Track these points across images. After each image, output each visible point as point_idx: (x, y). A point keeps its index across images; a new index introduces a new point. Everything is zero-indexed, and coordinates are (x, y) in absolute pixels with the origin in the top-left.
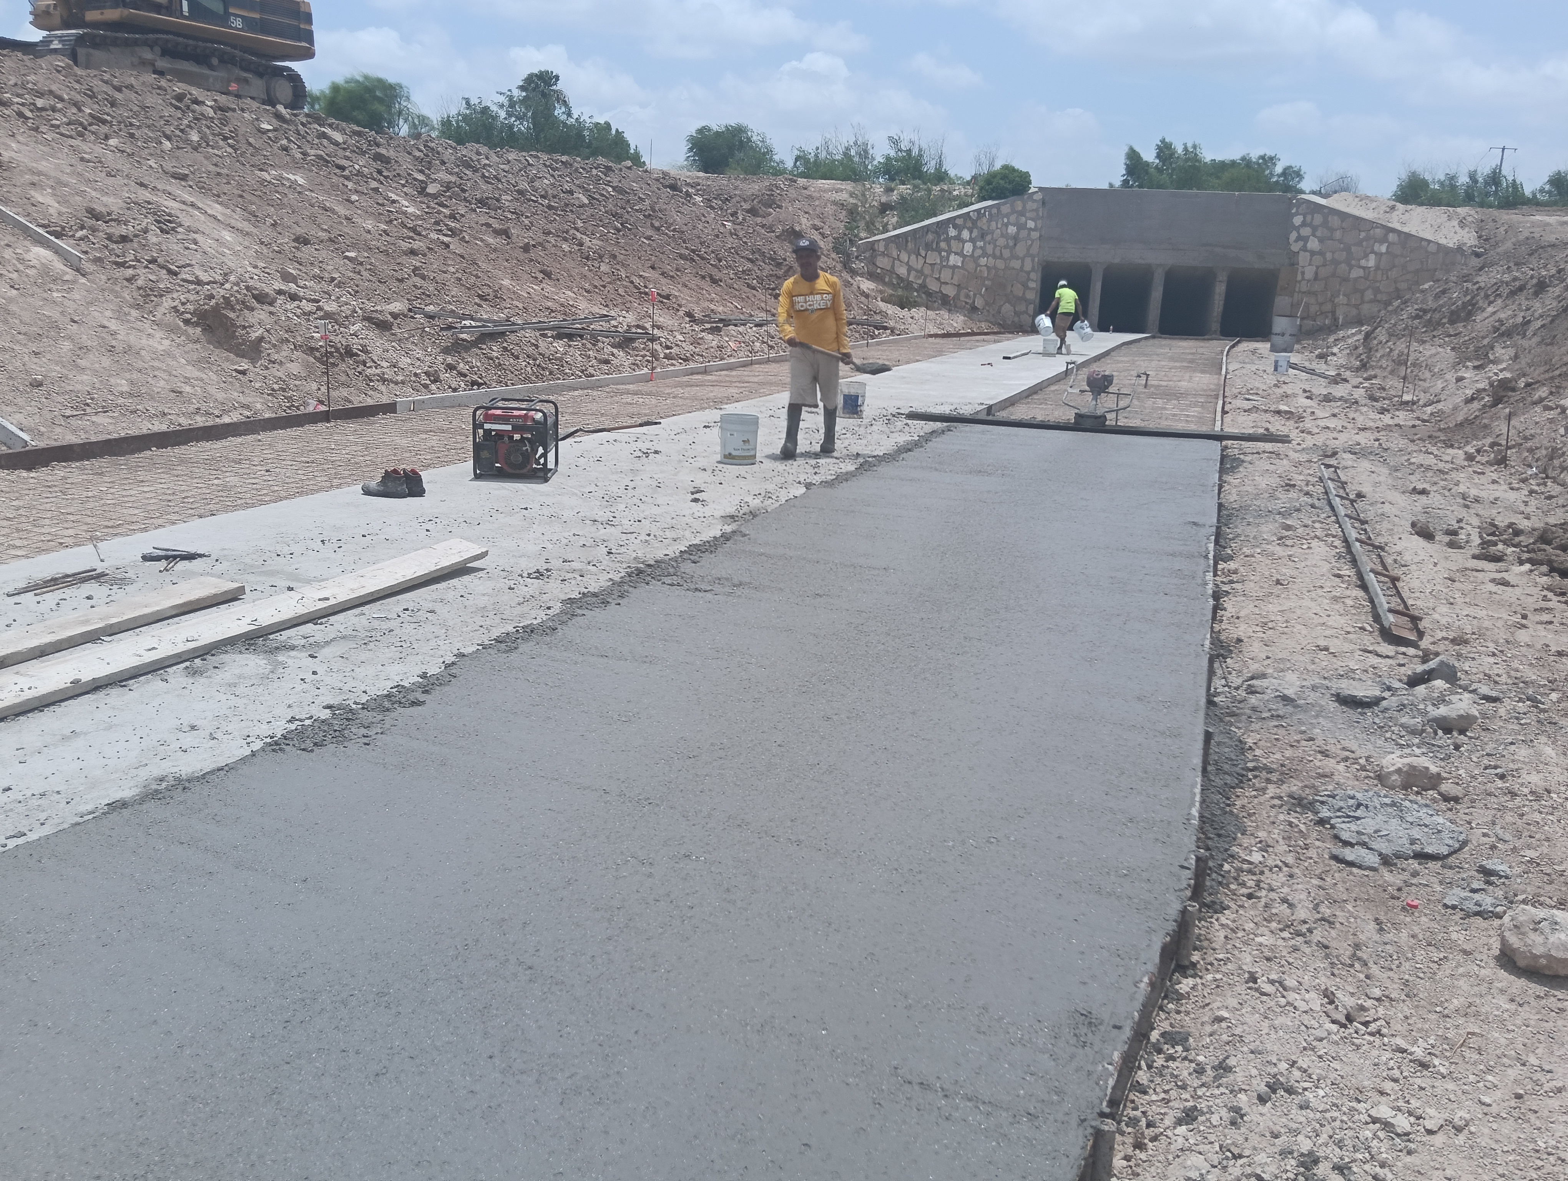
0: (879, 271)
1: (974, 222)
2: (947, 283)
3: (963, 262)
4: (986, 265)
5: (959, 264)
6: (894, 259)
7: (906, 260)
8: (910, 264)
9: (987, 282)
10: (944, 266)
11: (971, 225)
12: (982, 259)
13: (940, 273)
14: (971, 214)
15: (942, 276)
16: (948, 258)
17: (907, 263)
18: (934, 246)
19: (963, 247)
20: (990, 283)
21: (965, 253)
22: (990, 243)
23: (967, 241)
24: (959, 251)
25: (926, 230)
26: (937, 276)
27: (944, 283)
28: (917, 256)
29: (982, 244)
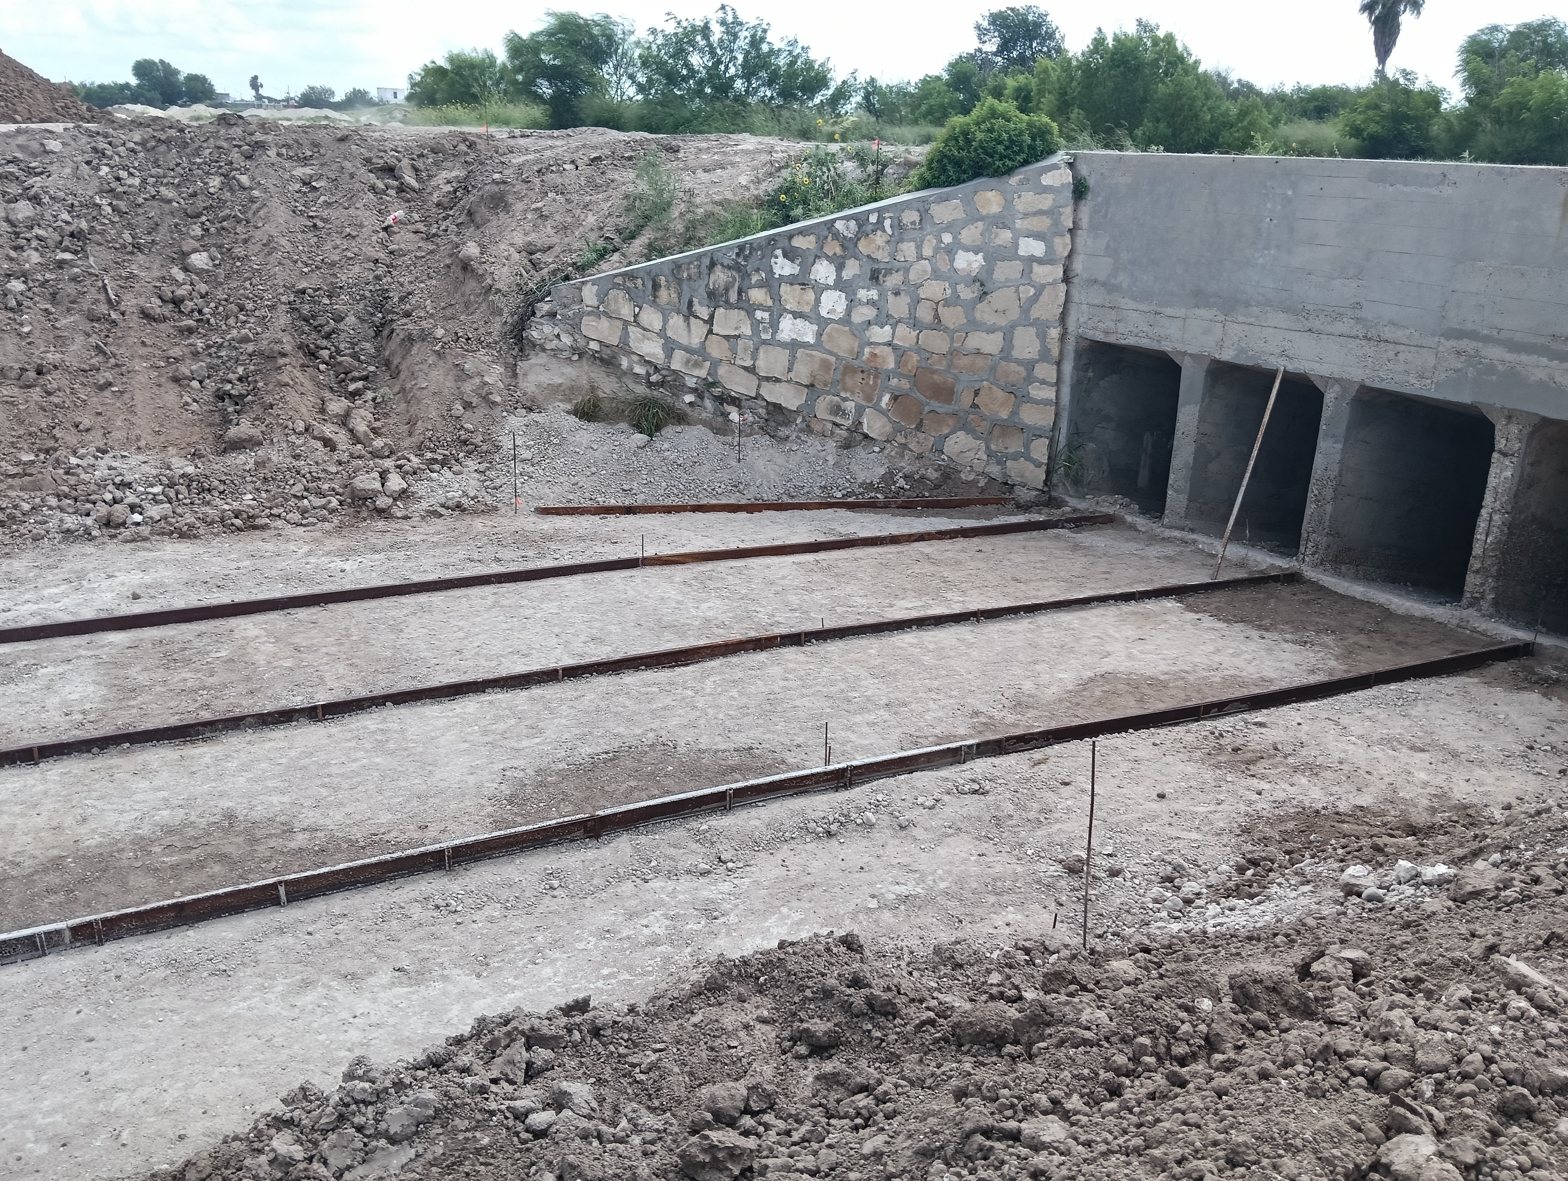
1: (848, 244)
2: (778, 380)
3: (819, 334)
4: (889, 344)
5: (810, 338)
6: (626, 323)
7: (657, 325)
8: (669, 334)
9: (894, 382)
10: (765, 342)
11: (838, 250)
12: (876, 329)
13: (754, 356)
14: (839, 225)
15: (760, 363)
16: (774, 325)
17: (662, 333)
18: (733, 297)
19: (818, 301)
20: (905, 384)
21: (824, 313)
22: (897, 293)
23: (828, 287)
24: (806, 309)
25: (706, 261)
26: (748, 363)
27: (768, 379)
28: (687, 318)
29: (873, 294)
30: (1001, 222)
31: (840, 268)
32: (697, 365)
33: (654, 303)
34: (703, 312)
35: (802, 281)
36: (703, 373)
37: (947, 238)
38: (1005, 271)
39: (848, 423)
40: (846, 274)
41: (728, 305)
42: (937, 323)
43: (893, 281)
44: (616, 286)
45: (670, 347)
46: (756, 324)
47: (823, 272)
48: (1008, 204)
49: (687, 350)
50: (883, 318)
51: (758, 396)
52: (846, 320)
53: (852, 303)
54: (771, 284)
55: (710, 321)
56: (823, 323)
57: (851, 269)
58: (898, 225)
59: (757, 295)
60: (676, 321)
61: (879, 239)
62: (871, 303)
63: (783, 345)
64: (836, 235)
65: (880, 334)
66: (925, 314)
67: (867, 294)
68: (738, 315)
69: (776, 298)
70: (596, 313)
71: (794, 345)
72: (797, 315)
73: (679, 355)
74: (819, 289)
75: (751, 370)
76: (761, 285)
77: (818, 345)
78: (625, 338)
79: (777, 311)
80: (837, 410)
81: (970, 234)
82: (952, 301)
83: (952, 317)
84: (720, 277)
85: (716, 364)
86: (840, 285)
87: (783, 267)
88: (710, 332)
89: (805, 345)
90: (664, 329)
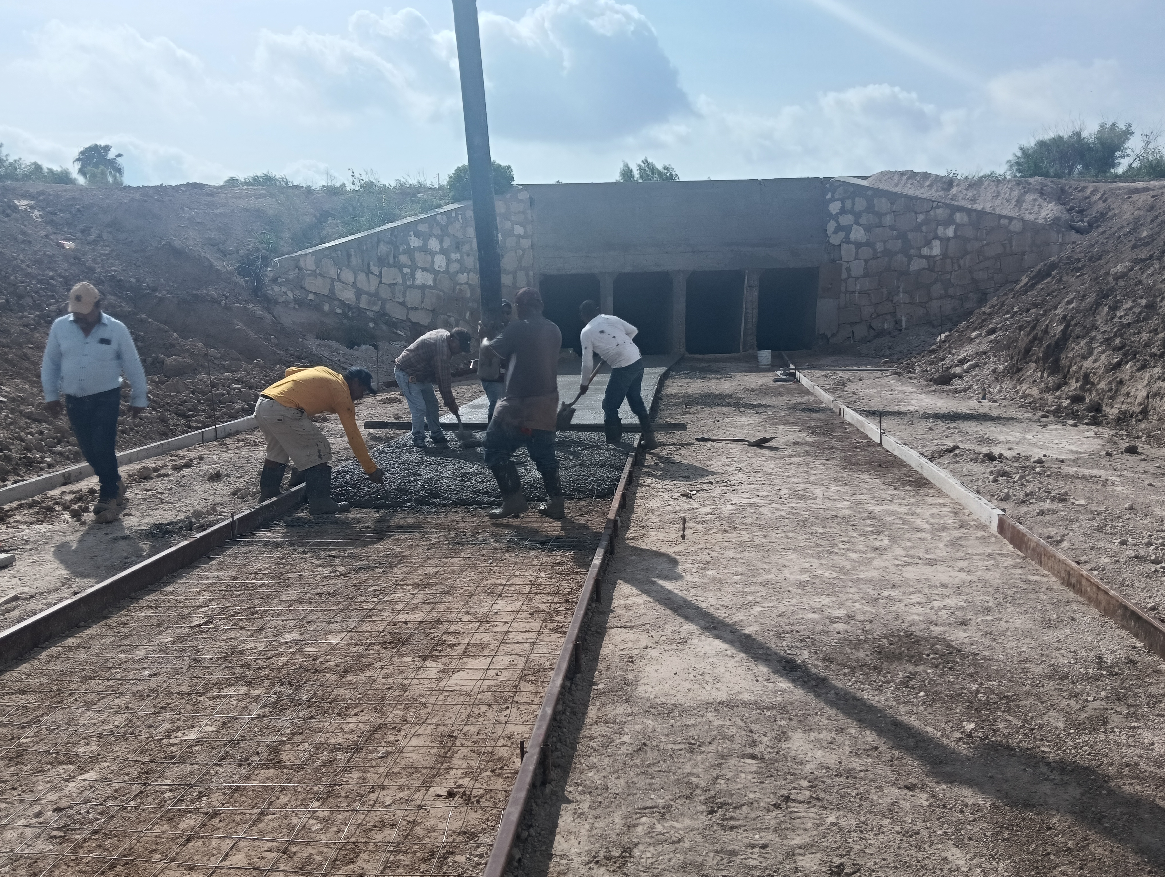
0: (311, 297)
1: (444, 229)
2: (416, 309)
3: (435, 280)
4: (467, 283)
5: (431, 283)
6: (333, 280)
7: (351, 280)
8: (358, 285)
9: (471, 304)
10: (410, 287)
11: (440, 232)
12: (460, 275)
13: (404, 295)
14: (438, 218)
15: (408, 299)
16: (413, 276)
17: (354, 285)
18: (391, 261)
19: (433, 261)
20: (475, 305)
21: (436, 268)
22: (468, 255)
23: (437, 253)
24: (428, 266)
25: (375, 239)
26: (401, 300)
27: (412, 308)
28: (367, 275)
29: (457, 256)
30: (505, 217)
31: (441, 242)
32: (375, 304)
33: (348, 266)
34: (375, 270)
35: (424, 249)
36: (376, 308)
38: (511, 242)
40: (445, 245)
41: (389, 266)
43: (466, 248)
44: (325, 256)
45: (359, 293)
46: (404, 275)
47: (434, 244)
48: (508, 207)
49: (369, 294)
50: (463, 269)
51: (408, 320)
52: (447, 272)
53: (449, 261)
54: (410, 252)
55: (380, 276)
56: (436, 273)
57: (447, 242)
58: (464, 218)
59: (404, 259)
60: (362, 277)
61: (458, 225)
62: (457, 261)
63: (418, 287)
64: (438, 224)
65: (463, 278)
67: (455, 256)
68: (394, 271)
69: (413, 260)
70: (314, 274)
71: (424, 287)
72: (424, 270)
73: (364, 298)
74: (433, 254)
75: (403, 304)
76: (405, 252)
77: (435, 287)
78: (332, 290)
79: (414, 268)
84: (383, 248)
85: (384, 301)
86: (443, 251)
87: (415, 242)
88: (380, 282)
89: (429, 287)
90: (355, 283)
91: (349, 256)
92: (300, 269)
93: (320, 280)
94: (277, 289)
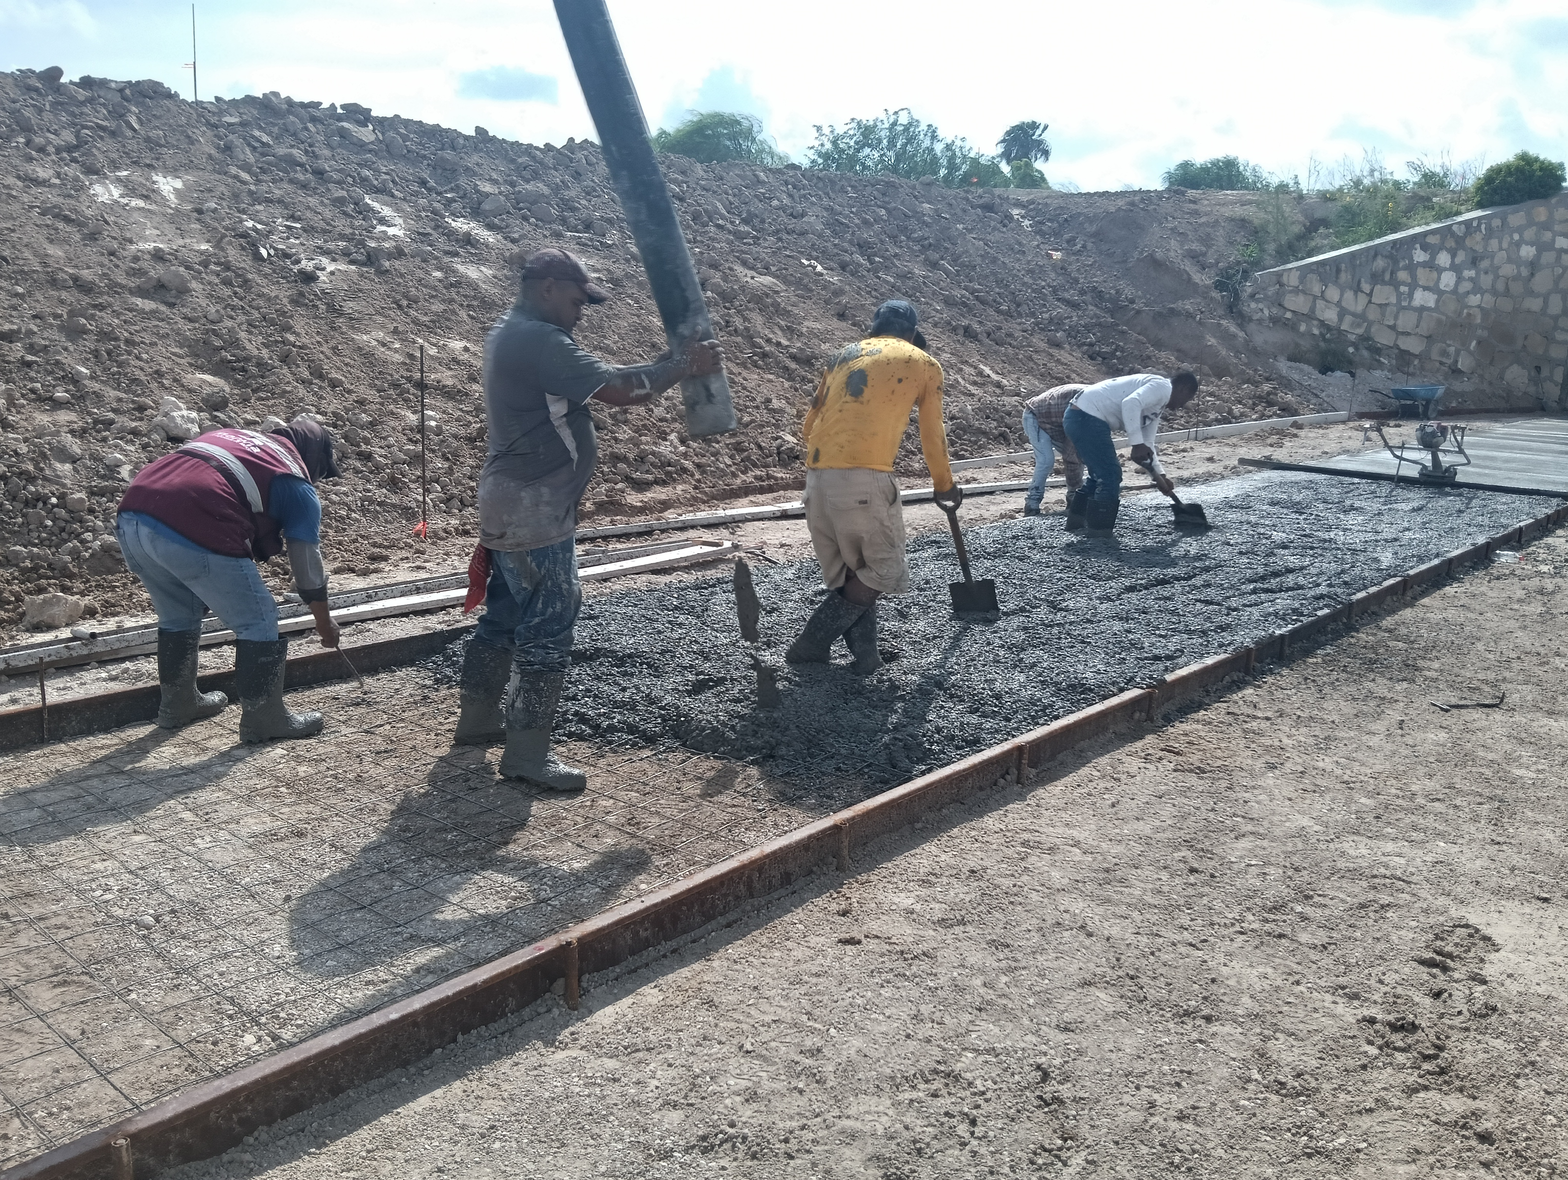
0: (1289, 315)
1: (1460, 242)
2: (1408, 334)
3: (1437, 301)
4: (1479, 306)
5: (1432, 304)
6: (1315, 297)
7: (1336, 298)
8: (1344, 304)
9: (1479, 332)
10: (1404, 308)
11: (1453, 244)
12: (1472, 297)
13: (1396, 318)
14: (1455, 228)
15: (1400, 322)
16: (1411, 295)
17: (1339, 304)
18: (1387, 277)
19: (1439, 278)
20: (1485, 334)
21: (1442, 287)
22: (1486, 273)
23: (1445, 269)
24: (1431, 284)
25: (1372, 253)
26: (1391, 323)
27: (1403, 333)
28: (1356, 293)
29: (1472, 273)
30: (1546, 226)
31: (1453, 256)
32: (1359, 325)
33: (1336, 282)
34: (1366, 287)
35: (1430, 265)
36: (1360, 331)
37: (1516, 237)
38: (1548, 257)
39: (1449, 361)
40: (1458, 260)
41: (1384, 283)
42: (1507, 293)
43: (1485, 264)
44: (1312, 271)
45: (1343, 313)
46: (1399, 295)
47: (1444, 259)
48: (1551, 215)
49: (1354, 315)
50: (1477, 289)
51: (1395, 346)
52: (1455, 291)
53: (1460, 279)
54: (1412, 268)
55: (1370, 295)
56: (1440, 293)
57: (1461, 257)
58: (1489, 228)
59: (1402, 275)
60: (1349, 295)
61: (1478, 237)
62: (1471, 279)
63: (1415, 309)
64: (1453, 234)
65: (1474, 300)
66: (1500, 286)
67: (1469, 273)
68: (1388, 289)
69: (1414, 276)
70: (1296, 291)
71: (1422, 309)
72: (1425, 288)
73: (1348, 319)
74: (1440, 270)
75: (1393, 328)
76: (1406, 268)
77: (1437, 309)
78: (1313, 309)
79: (1413, 286)
80: (1444, 353)
81: (1529, 234)
82: (1516, 278)
83: (1516, 288)
84: (1380, 263)
85: (1370, 324)
86: (1454, 267)
87: (1420, 256)
88: (1370, 302)
89: (1429, 309)
90: (1339, 302)
91: (1338, 271)
92: (1282, 285)
93: (1301, 298)
94: (1253, 305)
